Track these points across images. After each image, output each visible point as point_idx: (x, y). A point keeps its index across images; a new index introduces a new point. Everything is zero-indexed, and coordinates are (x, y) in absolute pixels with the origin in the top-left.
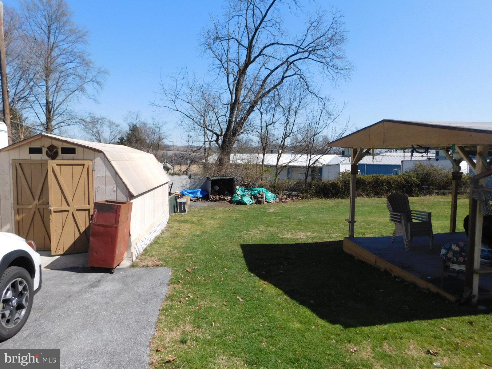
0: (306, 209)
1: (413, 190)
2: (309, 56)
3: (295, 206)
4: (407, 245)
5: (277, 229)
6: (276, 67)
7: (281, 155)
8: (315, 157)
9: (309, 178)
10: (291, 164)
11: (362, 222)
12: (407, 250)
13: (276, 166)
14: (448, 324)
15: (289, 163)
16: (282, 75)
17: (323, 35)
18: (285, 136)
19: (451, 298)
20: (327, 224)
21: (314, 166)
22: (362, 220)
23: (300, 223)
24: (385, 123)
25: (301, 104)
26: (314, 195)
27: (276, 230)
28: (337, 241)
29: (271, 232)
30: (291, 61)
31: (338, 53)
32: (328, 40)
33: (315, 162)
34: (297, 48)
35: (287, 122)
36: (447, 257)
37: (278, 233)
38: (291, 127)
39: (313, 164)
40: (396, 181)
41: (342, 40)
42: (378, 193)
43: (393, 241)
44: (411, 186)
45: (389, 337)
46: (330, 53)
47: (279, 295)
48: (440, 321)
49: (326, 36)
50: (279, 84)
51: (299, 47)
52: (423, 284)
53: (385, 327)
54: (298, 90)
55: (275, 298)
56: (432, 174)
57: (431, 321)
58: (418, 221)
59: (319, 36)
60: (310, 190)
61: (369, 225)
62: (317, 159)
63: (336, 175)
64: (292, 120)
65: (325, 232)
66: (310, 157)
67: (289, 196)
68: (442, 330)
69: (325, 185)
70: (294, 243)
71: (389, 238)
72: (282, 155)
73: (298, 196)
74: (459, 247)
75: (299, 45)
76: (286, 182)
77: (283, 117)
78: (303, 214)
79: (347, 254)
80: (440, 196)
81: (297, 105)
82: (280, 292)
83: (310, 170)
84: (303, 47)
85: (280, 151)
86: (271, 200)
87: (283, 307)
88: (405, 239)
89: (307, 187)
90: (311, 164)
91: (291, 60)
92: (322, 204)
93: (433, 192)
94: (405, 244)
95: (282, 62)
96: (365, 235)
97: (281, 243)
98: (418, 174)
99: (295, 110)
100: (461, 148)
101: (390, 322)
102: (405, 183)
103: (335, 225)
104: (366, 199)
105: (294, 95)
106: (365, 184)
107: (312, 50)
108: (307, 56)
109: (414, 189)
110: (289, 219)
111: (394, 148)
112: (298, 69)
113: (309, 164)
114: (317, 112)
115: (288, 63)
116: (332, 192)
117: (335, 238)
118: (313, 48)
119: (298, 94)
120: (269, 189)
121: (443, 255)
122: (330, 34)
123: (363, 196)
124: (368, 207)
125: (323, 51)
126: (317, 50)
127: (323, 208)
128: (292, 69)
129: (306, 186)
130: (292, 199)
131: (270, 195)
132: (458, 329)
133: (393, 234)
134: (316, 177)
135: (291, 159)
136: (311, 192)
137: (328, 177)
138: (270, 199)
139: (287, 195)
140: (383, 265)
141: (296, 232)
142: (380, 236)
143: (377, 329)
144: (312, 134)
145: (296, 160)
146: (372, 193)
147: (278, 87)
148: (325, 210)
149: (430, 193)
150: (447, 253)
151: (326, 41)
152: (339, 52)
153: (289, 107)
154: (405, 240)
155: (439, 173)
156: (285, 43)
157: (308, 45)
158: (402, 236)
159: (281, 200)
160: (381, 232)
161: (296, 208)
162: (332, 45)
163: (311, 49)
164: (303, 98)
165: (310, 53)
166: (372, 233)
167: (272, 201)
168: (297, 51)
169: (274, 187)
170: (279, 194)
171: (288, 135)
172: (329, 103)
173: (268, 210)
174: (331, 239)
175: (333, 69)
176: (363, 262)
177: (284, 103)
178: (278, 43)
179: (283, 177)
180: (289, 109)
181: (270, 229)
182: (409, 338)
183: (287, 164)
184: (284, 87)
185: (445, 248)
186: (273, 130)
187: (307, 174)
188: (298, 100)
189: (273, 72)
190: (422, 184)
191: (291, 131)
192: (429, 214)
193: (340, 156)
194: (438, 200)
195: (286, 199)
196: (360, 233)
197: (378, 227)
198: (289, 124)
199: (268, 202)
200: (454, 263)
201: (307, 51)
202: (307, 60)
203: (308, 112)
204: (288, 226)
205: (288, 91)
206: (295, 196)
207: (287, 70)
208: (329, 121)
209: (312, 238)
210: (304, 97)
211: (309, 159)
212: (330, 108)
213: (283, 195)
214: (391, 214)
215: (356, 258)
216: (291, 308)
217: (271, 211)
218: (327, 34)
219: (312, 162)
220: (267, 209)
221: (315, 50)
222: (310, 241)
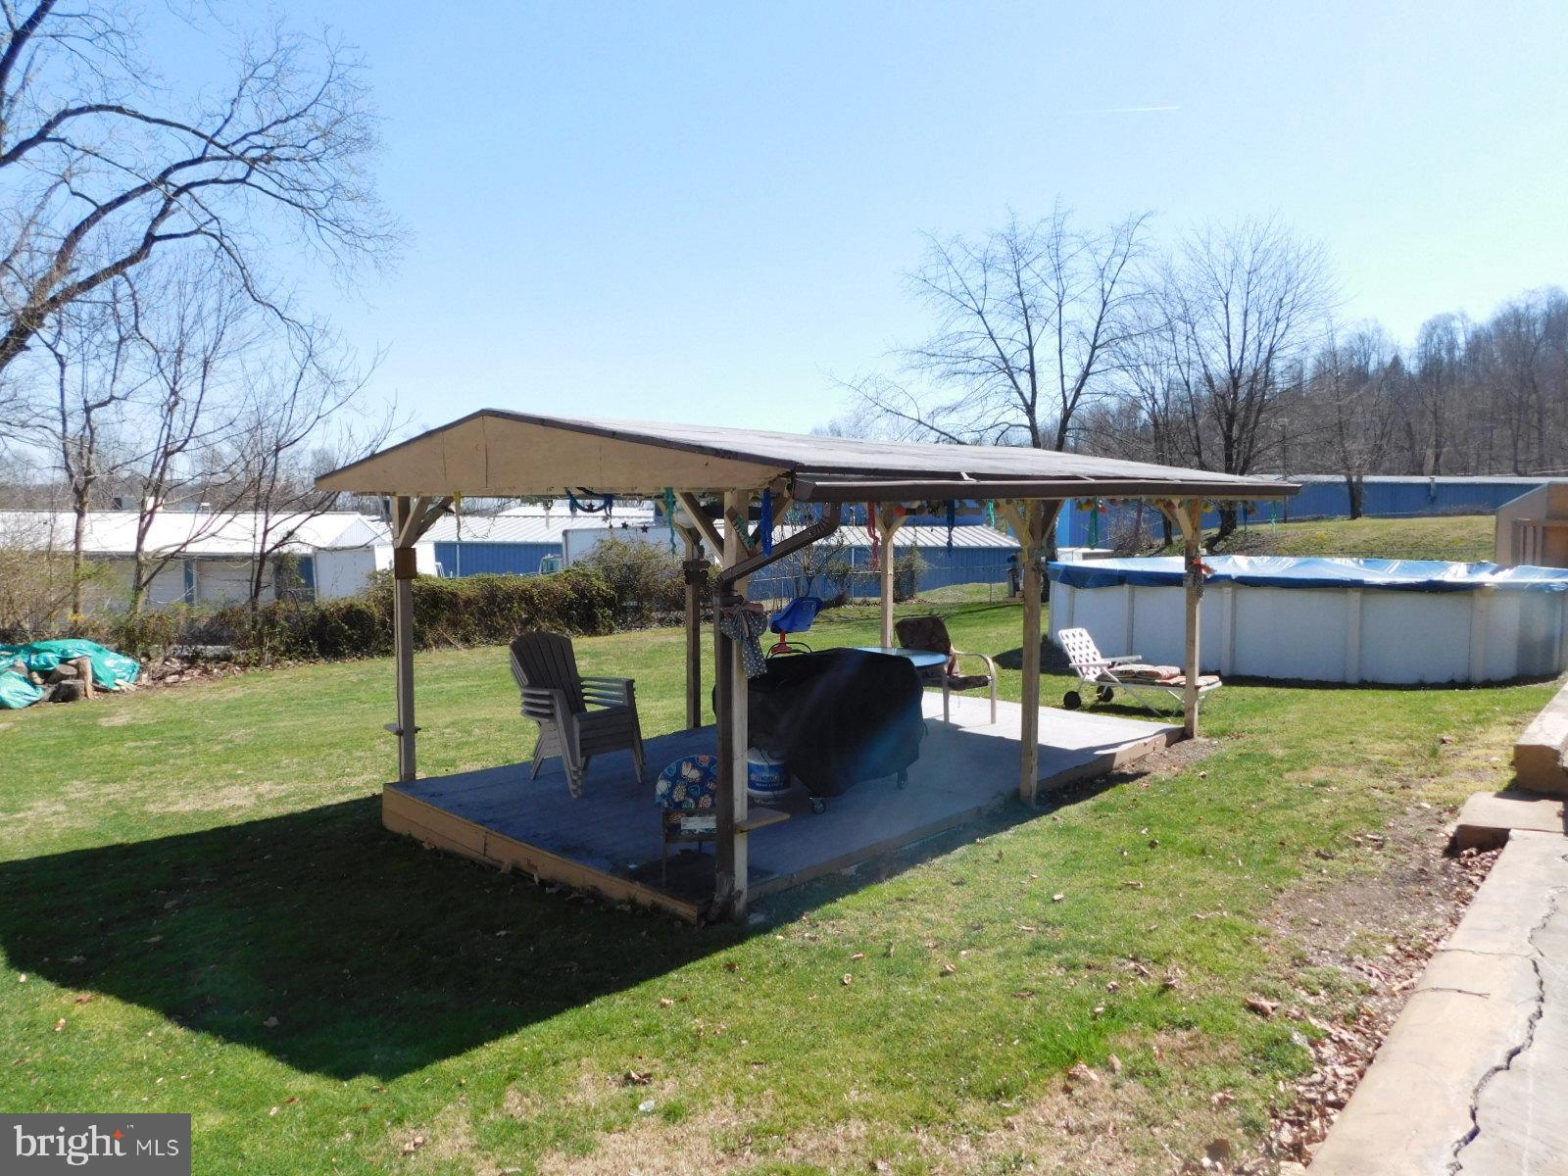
0: (257, 704)
1: (596, 617)
2: (248, 175)
3: (215, 696)
4: (574, 781)
5: (143, 787)
6: (118, 194)
7: (151, 518)
8: (283, 522)
9: (267, 597)
10: (191, 548)
11: (446, 727)
12: (575, 796)
13: (135, 556)
14: (678, 986)
15: (185, 545)
16: (144, 229)
17: (297, 115)
18: (166, 447)
19: (685, 910)
20: (332, 745)
21: (280, 553)
22: (448, 719)
23: (232, 753)
24: (488, 419)
25: (226, 339)
26: (288, 650)
27: (134, 792)
28: (367, 799)
29: (114, 800)
30: (180, 185)
31: (351, 181)
32: (315, 134)
33: (285, 539)
34: (204, 142)
35: (173, 399)
36: (673, 800)
37: (144, 801)
38: (189, 418)
39: (276, 547)
40: (548, 592)
41: (365, 142)
42: (496, 630)
43: (538, 772)
44: (591, 605)
45: (523, 1071)
46: (324, 177)
47: (139, 1030)
48: (658, 982)
49: (305, 120)
50: (132, 260)
51: (211, 141)
52: (617, 889)
53: (510, 1043)
54: (213, 290)
55: (124, 1043)
56: (644, 568)
57: (636, 989)
58: (601, 708)
59: (281, 113)
60: (271, 636)
61: (470, 733)
62: (290, 529)
63: (363, 582)
64: (190, 391)
65: (322, 773)
66: (267, 522)
67: (192, 661)
68: (663, 1005)
69: (323, 615)
70: (209, 827)
71: (524, 766)
72: (157, 516)
73: (227, 658)
74: (700, 769)
75: (209, 133)
76: (176, 612)
77: (154, 379)
78: (246, 720)
79: (397, 837)
80: (670, 629)
81: (210, 342)
82: (146, 1015)
83: (269, 566)
84: (223, 143)
85: (150, 503)
86: (118, 681)
87: (157, 1069)
88: (569, 767)
89: (259, 627)
90: (268, 547)
91: (180, 178)
92: (316, 679)
93: (649, 620)
94: (569, 779)
95: (142, 183)
96: (456, 767)
97: (156, 834)
98: (608, 570)
99: (201, 357)
100: (690, 498)
101: (526, 1021)
102: (573, 595)
103: (357, 748)
104: (463, 652)
105: (195, 304)
106: (456, 605)
107: (260, 159)
108: (241, 176)
109: (598, 612)
110: (192, 743)
111: (518, 497)
112: (209, 217)
113: (263, 548)
114: (284, 369)
115: (170, 187)
116: (349, 638)
117: (358, 788)
118: (265, 151)
119: (211, 304)
120: (107, 641)
121: (663, 796)
122: (323, 115)
123: (451, 644)
124: (465, 677)
125: (302, 166)
126: (279, 159)
127: (319, 695)
128: (183, 212)
129: (255, 622)
130: (206, 671)
131: (114, 666)
132: (702, 992)
133: (536, 753)
134: (293, 589)
135: (194, 533)
136: (276, 642)
137: (335, 589)
138: (114, 677)
139: (182, 658)
140: (507, 852)
141: (217, 789)
142: (501, 763)
143: (486, 1055)
144: (268, 442)
145: (213, 535)
146: (481, 632)
147: (130, 270)
148: (326, 699)
149: (641, 621)
150: (671, 790)
151: (311, 136)
152: (354, 178)
153: (178, 344)
154: (567, 770)
155: (663, 564)
156: (153, 116)
157: (244, 138)
158: (559, 758)
159: (162, 678)
160: (504, 750)
161: (218, 702)
162: (331, 151)
163: (255, 153)
164: (229, 321)
165: (251, 168)
166: (477, 758)
167: (124, 685)
168: (205, 152)
169: (129, 632)
170: (150, 659)
171: (179, 444)
172: (327, 343)
173: (104, 722)
174: (343, 793)
175: (338, 231)
176: (449, 855)
177: (159, 328)
178: (120, 110)
179: (166, 597)
180: (180, 352)
181: (111, 790)
182: (577, 1056)
183: (177, 548)
184: (154, 272)
185: (666, 778)
186: (117, 426)
187: (258, 582)
188: (211, 323)
189: (105, 213)
190: (622, 598)
191: (191, 429)
192: (630, 685)
193: (374, 517)
194: (664, 639)
195: (181, 673)
196: (439, 763)
197: (497, 735)
198: (181, 406)
199: (105, 690)
200: (690, 814)
201: (240, 158)
202: (240, 189)
203: (250, 367)
204: (188, 769)
205: (173, 289)
206: (217, 659)
207: (164, 213)
208: (330, 403)
209: (278, 801)
210: (237, 316)
211: (261, 530)
212: (331, 357)
213: (166, 660)
214: (525, 695)
215: (426, 846)
216: (187, 1064)
217: (120, 720)
218: (311, 111)
219: (273, 539)
220: (100, 715)
221: (270, 159)
222: (270, 812)
